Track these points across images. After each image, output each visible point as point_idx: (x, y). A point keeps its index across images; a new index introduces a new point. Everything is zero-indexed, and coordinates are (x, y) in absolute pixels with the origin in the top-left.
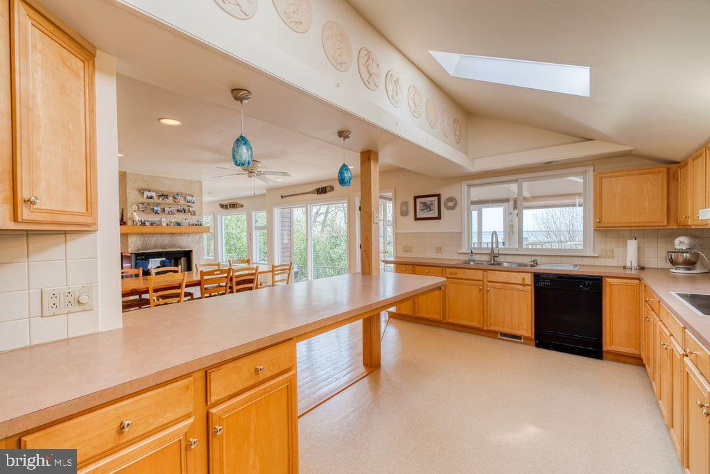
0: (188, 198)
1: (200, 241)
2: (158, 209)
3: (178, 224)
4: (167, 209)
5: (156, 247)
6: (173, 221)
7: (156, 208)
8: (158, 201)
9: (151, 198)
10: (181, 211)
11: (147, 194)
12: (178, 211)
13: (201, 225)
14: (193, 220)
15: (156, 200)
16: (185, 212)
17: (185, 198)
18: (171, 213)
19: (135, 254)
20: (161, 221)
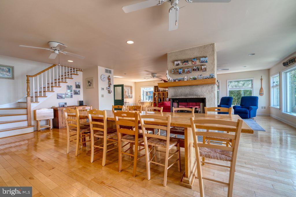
0: (202, 59)
1: (212, 91)
2: (181, 71)
3: (195, 79)
4: (186, 70)
5: (182, 95)
6: (192, 77)
7: (180, 71)
8: (183, 66)
9: (178, 65)
10: (196, 70)
11: (176, 63)
12: (194, 70)
13: (212, 78)
14: (206, 74)
15: (181, 65)
16: (198, 70)
17: (200, 60)
18: (189, 72)
19: (172, 99)
20: (184, 79)
